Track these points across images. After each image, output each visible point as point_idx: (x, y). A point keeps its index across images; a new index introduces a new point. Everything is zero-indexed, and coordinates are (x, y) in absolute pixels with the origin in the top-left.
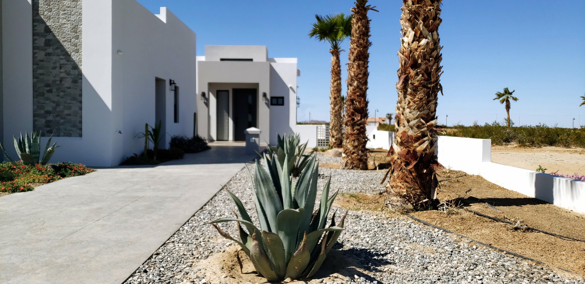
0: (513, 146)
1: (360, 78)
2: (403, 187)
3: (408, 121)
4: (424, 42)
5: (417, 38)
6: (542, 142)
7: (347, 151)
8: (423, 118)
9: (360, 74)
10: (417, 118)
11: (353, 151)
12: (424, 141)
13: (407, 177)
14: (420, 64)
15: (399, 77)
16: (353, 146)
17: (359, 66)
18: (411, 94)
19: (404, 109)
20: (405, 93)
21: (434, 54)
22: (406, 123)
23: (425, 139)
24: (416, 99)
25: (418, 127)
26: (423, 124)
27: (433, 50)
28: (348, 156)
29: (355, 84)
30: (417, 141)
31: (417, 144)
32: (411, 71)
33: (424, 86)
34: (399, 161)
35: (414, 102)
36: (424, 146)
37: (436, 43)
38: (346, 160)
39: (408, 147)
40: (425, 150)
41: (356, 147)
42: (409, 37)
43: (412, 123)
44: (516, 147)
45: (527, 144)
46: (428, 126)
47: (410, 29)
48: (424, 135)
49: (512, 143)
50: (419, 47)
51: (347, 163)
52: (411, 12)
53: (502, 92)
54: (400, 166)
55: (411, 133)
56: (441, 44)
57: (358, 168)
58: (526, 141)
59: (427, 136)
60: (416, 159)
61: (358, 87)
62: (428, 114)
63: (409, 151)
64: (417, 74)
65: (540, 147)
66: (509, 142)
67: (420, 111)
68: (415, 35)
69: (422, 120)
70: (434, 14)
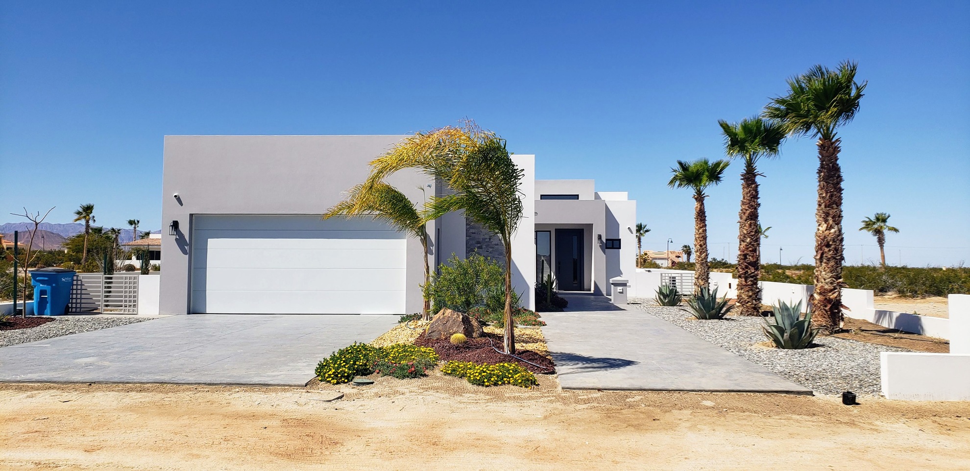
0: (891, 297)
1: (752, 236)
2: (822, 321)
3: (825, 280)
4: (833, 231)
5: (829, 228)
6: (926, 292)
7: (742, 300)
8: (834, 278)
9: (751, 232)
10: (830, 277)
11: (748, 300)
12: (835, 292)
13: (825, 315)
14: (832, 245)
15: (817, 252)
16: (748, 296)
17: (750, 225)
18: (825, 263)
19: (821, 272)
20: (821, 262)
21: (839, 238)
22: (823, 280)
23: (836, 291)
24: (829, 266)
25: (831, 283)
26: (834, 281)
27: (839, 236)
28: (743, 305)
29: (748, 240)
30: (830, 292)
31: (830, 294)
32: (826, 248)
33: (834, 258)
34: (819, 305)
35: (828, 268)
36: (835, 295)
37: (840, 230)
38: (741, 308)
39: (825, 296)
40: (836, 297)
41: (750, 296)
42: (824, 227)
43: (827, 281)
44: (895, 298)
45: (909, 294)
46: (838, 283)
47: (823, 223)
48: (835, 288)
49: (889, 293)
50: (830, 234)
51: (742, 311)
52: (824, 212)
53: (873, 218)
54: (820, 307)
55: (826, 287)
56: (843, 231)
57: (753, 315)
58: (907, 290)
59: (837, 289)
60: (830, 304)
61: (750, 243)
62: (837, 275)
63: (826, 298)
64: (830, 251)
65: (923, 298)
66: (886, 292)
67: (832, 273)
68: (827, 227)
69: (833, 279)
70: (838, 214)
